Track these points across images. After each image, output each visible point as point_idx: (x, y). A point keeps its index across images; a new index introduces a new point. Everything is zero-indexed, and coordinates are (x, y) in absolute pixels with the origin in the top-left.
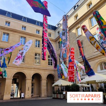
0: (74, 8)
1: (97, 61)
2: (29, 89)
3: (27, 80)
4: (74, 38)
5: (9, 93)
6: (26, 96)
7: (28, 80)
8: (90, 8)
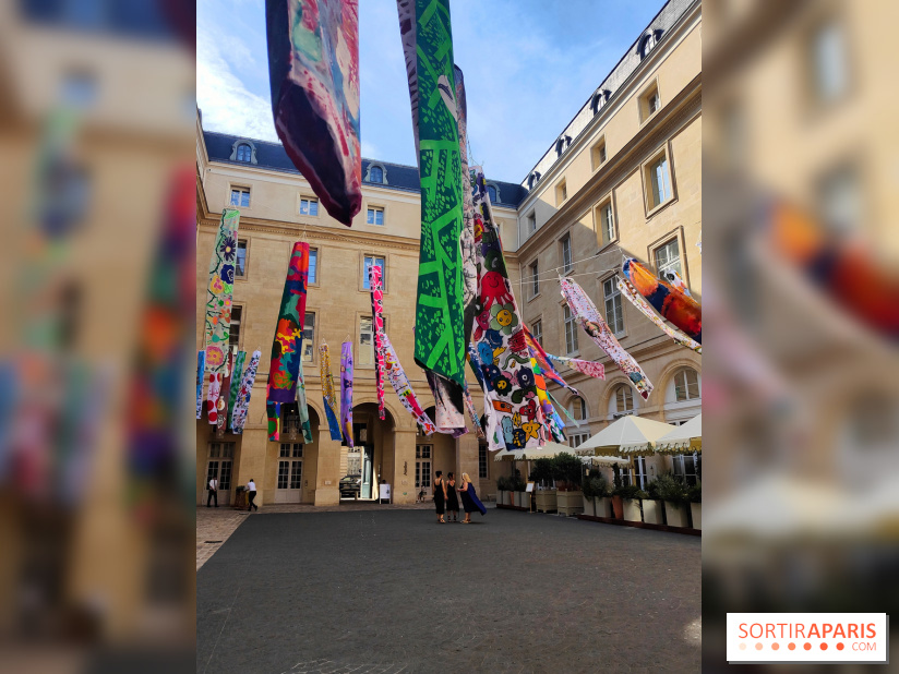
0: (594, 106)
1: (664, 361)
2: (406, 470)
3: (397, 435)
4: (588, 251)
5: (334, 482)
6: (399, 497)
7: (403, 434)
8: (654, 110)
